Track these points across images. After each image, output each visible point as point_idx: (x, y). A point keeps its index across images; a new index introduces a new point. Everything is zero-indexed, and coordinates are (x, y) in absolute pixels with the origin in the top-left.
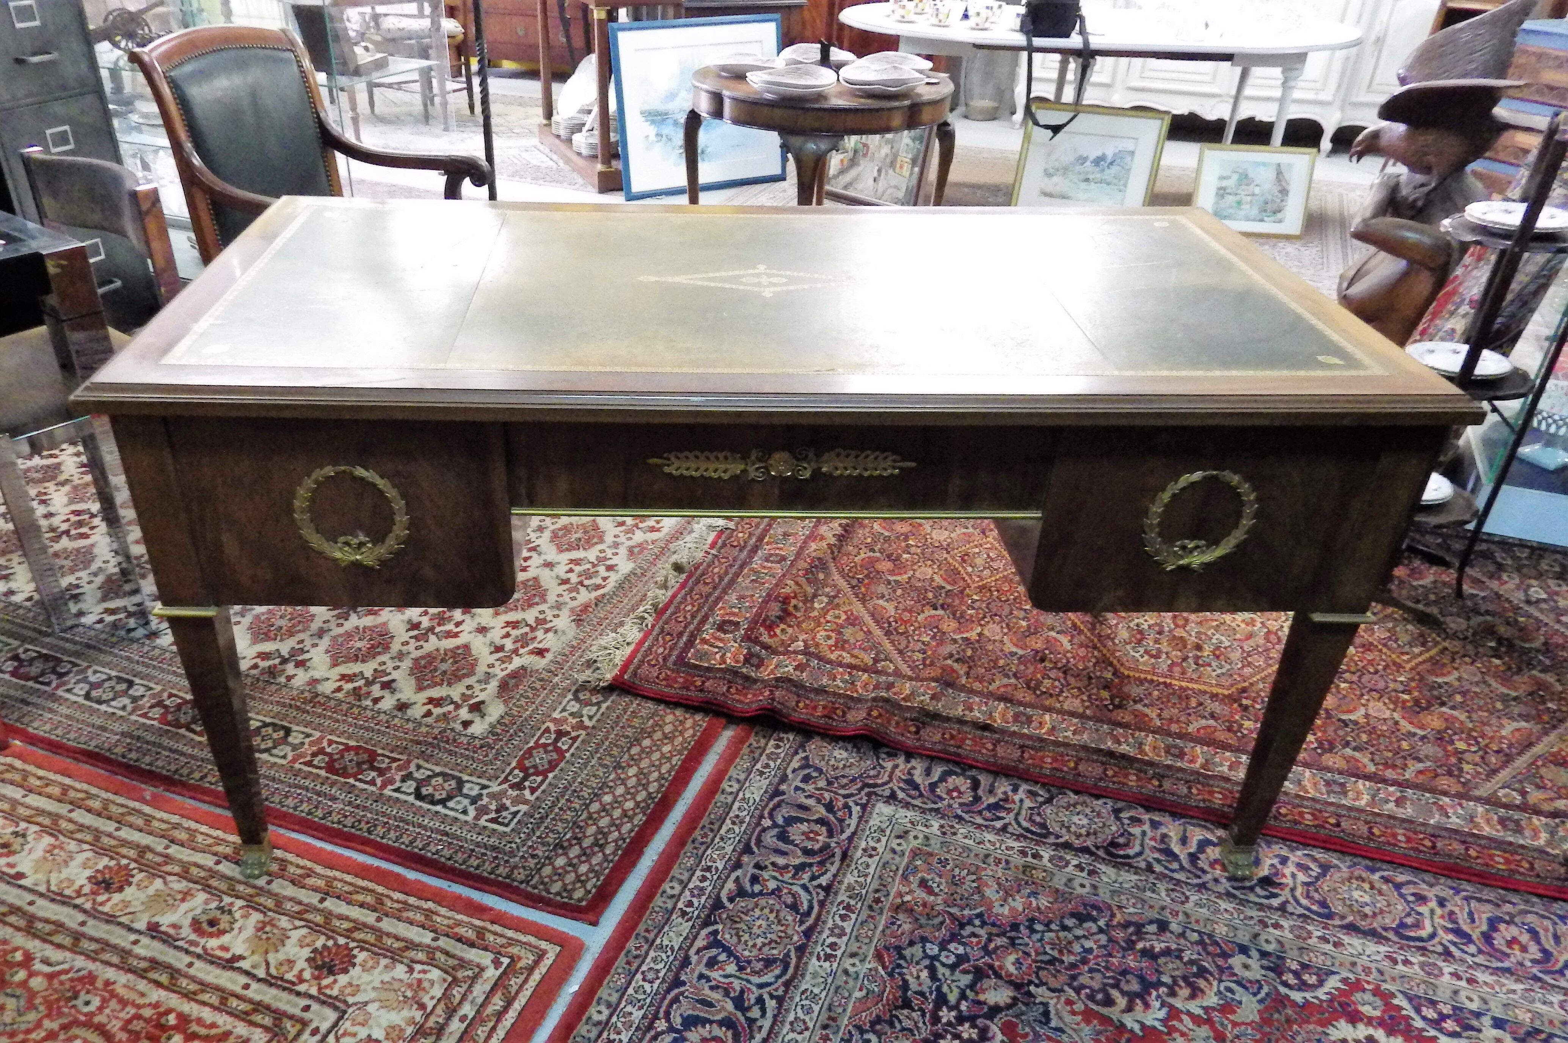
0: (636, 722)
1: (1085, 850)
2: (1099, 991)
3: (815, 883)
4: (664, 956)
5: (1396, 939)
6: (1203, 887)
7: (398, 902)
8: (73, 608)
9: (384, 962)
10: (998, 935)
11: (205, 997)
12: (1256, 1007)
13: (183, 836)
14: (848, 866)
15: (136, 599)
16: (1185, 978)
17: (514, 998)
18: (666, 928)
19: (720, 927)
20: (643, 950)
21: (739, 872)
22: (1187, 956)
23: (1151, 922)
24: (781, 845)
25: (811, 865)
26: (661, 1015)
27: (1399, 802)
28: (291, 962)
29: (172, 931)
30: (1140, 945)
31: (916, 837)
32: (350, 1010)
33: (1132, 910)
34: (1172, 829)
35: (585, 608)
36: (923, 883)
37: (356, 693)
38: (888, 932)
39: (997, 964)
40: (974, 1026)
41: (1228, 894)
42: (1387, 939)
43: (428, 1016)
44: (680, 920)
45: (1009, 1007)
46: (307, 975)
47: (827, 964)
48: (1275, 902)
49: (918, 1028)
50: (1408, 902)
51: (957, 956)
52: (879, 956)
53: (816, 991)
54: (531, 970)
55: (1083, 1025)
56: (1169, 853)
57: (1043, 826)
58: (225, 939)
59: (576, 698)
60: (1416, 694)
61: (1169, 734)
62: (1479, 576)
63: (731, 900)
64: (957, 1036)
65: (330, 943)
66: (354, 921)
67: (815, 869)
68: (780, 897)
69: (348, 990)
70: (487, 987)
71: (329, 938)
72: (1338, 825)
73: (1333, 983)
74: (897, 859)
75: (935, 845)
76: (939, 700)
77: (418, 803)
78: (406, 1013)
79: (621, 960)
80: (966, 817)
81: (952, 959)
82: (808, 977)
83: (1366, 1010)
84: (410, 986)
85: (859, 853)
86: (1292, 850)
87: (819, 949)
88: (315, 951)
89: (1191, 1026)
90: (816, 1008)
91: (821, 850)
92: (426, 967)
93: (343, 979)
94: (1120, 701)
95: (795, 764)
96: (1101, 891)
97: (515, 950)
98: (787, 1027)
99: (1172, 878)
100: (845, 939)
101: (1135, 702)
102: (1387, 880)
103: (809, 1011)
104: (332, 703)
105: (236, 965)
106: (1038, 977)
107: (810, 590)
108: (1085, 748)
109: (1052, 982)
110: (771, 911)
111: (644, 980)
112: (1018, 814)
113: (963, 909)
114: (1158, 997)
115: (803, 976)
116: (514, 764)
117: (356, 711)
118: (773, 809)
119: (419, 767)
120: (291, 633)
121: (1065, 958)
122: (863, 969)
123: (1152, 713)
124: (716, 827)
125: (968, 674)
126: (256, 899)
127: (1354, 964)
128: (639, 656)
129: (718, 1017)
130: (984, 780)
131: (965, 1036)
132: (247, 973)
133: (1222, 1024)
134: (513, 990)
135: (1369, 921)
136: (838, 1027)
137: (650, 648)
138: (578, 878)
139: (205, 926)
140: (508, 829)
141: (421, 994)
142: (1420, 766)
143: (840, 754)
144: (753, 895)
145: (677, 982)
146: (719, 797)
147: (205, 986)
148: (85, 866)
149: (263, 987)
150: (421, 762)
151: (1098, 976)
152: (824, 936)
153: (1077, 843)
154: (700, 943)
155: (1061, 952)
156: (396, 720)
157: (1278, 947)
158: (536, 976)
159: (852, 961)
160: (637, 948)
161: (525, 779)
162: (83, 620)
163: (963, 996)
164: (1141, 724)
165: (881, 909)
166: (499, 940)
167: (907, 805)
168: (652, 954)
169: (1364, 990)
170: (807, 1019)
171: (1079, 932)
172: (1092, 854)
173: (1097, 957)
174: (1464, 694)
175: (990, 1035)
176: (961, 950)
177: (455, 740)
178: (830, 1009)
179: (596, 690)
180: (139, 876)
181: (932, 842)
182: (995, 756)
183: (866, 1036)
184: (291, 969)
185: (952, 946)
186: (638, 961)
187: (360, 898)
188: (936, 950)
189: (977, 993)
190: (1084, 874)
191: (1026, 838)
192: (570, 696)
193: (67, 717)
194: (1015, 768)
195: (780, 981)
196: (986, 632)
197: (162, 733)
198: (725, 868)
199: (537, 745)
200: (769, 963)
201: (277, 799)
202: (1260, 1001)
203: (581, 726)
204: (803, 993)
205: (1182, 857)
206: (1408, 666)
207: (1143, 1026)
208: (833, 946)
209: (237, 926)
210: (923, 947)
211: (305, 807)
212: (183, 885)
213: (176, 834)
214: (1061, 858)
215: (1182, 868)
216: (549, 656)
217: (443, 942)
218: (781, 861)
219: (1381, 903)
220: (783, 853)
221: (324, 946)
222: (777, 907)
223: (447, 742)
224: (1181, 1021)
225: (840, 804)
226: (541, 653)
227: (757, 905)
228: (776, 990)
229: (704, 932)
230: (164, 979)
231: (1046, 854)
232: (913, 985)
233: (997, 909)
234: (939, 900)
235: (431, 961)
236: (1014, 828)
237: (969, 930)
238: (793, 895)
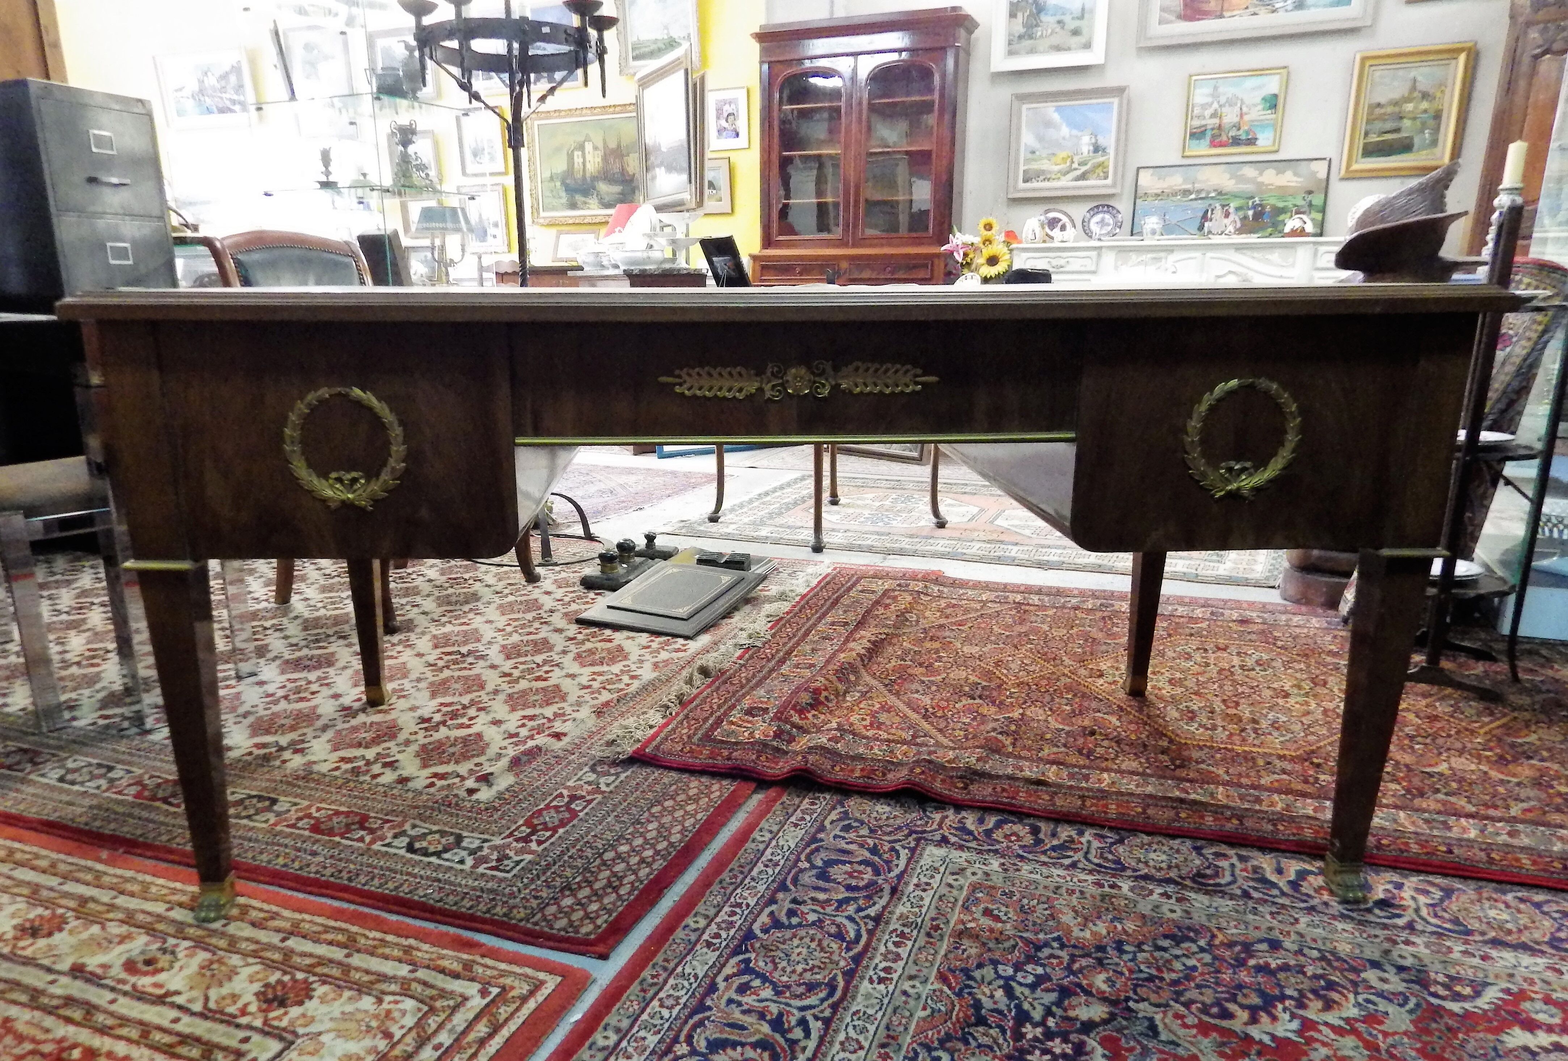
0: (658, 788)
1: (1169, 881)
2: (1212, 1005)
3: (862, 914)
4: (686, 984)
5: (1553, 952)
6: (1312, 909)
7: (374, 939)
8: (67, 715)
9: (347, 994)
10: (1083, 956)
11: (124, 1032)
12: (1407, 1017)
13: (136, 888)
14: (899, 899)
15: (136, 708)
16: (1314, 992)
17: (502, 1026)
18: (689, 958)
19: (753, 956)
20: (661, 979)
21: (774, 907)
22: (1310, 970)
23: (1261, 941)
24: (821, 883)
25: (855, 899)
26: (682, 1038)
27: (1511, 834)
28: (235, 997)
29: (99, 971)
30: (1252, 962)
31: (974, 874)
32: (299, 1041)
33: (1234, 931)
34: (1266, 863)
35: (607, 704)
36: (987, 912)
37: (356, 771)
38: (951, 956)
39: (1084, 982)
40: (1066, 1040)
41: (1343, 916)
42: (1543, 952)
43: (393, 1046)
44: (705, 950)
45: (1105, 1022)
46: (253, 1008)
47: (882, 987)
48: (1401, 922)
49: (998, 1045)
50: (1555, 919)
51: (1036, 976)
52: (943, 978)
53: (870, 1011)
54: (524, 999)
55: (1200, 1037)
56: (1264, 881)
57: (1118, 862)
58: (161, 977)
59: (593, 769)
60: (1498, 751)
61: (1240, 785)
62: (1530, 666)
63: (765, 931)
64: (1045, 1052)
65: (286, 978)
66: (319, 957)
67: (861, 902)
68: (822, 928)
69: (301, 1021)
70: (471, 1016)
71: (285, 973)
72: (1450, 852)
73: (1491, 995)
74: (955, 892)
75: (997, 880)
76: (986, 762)
77: (409, 855)
78: (368, 1042)
79: (635, 987)
80: (1030, 856)
81: (1030, 979)
82: (859, 998)
83: (1541, 1017)
84: (376, 1017)
85: (911, 888)
86: (1406, 877)
87: (871, 973)
88: (267, 985)
89: (1332, 1036)
90: (872, 1028)
91: (866, 887)
92: (398, 998)
93: (295, 1011)
94: (1183, 763)
95: (834, 816)
96: (1195, 916)
97: (508, 981)
98: (837, 1046)
99: (1274, 903)
100: (901, 963)
101: (1197, 762)
102: (1521, 900)
103: (864, 1030)
104: (327, 779)
105: (169, 1000)
106: (1135, 993)
107: (841, 687)
108: (1150, 796)
109: (1154, 998)
110: (812, 940)
111: (662, 1006)
112: (1087, 853)
113: (1036, 933)
114: (1285, 1010)
115: (854, 998)
116: (521, 822)
117: (352, 784)
118: (812, 852)
119: (414, 826)
120: (293, 728)
121: (1165, 975)
122: (925, 990)
123: (1221, 772)
124: (746, 870)
125: (1014, 745)
126: (207, 940)
127: (1511, 975)
128: (662, 735)
129: (753, 1039)
130: (1045, 827)
131: (1058, 1051)
132: (180, 1007)
133: (1370, 1034)
134: (501, 1019)
135: (1515, 936)
136: (900, 1047)
137: (674, 730)
138: (587, 916)
139: (141, 966)
140: (509, 875)
141: (389, 1023)
142: (1525, 805)
143: (882, 809)
144: (790, 927)
145: (701, 1007)
146: (749, 845)
147: (124, 1021)
148: (13, 916)
149: (198, 1021)
150: (418, 822)
151: (1209, 992)
152: (876, 961)
153: (1158, 875)
154: (728, 970)
155: (1159, 969)
156: (395, 791)
157: (1416, 962)
158: (531, 1005)
159: (911, 983)
160: (653, 977)
161: (533, 833)
162: (75, 723)
163: (1049, 1012)
164: (1208, 779)
165: (942, 936)
166: (489, 972)
167: (961, 848)
168: (671, 981)
169: (1532, 1000)
170: (861, 1038)
171: (1178, 952)
172: (1177, 883)
173: (1202, 974)
174: (1549, 750)
175: (1088, 1049)
176: (1040, 970)
177: (457, 804)
178: (888, 1028)
179: (615, 763)
180: (73, 923)
181: (994, 878)
182: (1054, 805)
183: (935, 1054)
184: (235, 1002)
185: (1029, 968)
186: (656, 988)
187: (330, 937)
188: (1010, 971)
189: (1065, 1010)
190: (1173, 901)
191: (1099, 872)
192: (586, 769)
193: (33, 795)
194: (1077, 815)
195: (826, 1004)
196: (1028, 713)
197: (133, 805)
198: (757, 903)
199: (548, 807)
200: (811, 987)
201: (250, 855)
202: (1411, 1012)
203: (598, 790)
204: (854, 1014)
205: (1281, 884)
206: (1482, 731)
207: (1274, 1037)
208: (887, 970)
209: (177, 965)
210: (996, 969)
211: (281, 861)
212: (124, 929)
213: (129, 887)
214: (1142, 888)
215: (1283, 894)
216: (566, 740)
217: (421, 974)
218: (822, 896)
219: (1524, 920)
220: (825, 890)
221: (279, 982)
222: (819, 936)
223: (449, 806)
224: (1320, 1032)
225: (886, 848)
226: (558, 736)
227: (795, 936)
228: (822, 1011)
229: (734, 961)
230: (77, 1015)
231: (1125, 886)
232: (987, 1003)
233: (1076, 932)
234: (1008, 926)
235: (406, 991)
236: (1083, 864)
237: (1046, 952)
238: (838, 926)
